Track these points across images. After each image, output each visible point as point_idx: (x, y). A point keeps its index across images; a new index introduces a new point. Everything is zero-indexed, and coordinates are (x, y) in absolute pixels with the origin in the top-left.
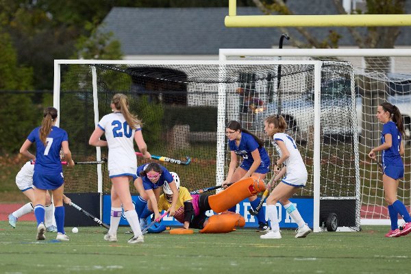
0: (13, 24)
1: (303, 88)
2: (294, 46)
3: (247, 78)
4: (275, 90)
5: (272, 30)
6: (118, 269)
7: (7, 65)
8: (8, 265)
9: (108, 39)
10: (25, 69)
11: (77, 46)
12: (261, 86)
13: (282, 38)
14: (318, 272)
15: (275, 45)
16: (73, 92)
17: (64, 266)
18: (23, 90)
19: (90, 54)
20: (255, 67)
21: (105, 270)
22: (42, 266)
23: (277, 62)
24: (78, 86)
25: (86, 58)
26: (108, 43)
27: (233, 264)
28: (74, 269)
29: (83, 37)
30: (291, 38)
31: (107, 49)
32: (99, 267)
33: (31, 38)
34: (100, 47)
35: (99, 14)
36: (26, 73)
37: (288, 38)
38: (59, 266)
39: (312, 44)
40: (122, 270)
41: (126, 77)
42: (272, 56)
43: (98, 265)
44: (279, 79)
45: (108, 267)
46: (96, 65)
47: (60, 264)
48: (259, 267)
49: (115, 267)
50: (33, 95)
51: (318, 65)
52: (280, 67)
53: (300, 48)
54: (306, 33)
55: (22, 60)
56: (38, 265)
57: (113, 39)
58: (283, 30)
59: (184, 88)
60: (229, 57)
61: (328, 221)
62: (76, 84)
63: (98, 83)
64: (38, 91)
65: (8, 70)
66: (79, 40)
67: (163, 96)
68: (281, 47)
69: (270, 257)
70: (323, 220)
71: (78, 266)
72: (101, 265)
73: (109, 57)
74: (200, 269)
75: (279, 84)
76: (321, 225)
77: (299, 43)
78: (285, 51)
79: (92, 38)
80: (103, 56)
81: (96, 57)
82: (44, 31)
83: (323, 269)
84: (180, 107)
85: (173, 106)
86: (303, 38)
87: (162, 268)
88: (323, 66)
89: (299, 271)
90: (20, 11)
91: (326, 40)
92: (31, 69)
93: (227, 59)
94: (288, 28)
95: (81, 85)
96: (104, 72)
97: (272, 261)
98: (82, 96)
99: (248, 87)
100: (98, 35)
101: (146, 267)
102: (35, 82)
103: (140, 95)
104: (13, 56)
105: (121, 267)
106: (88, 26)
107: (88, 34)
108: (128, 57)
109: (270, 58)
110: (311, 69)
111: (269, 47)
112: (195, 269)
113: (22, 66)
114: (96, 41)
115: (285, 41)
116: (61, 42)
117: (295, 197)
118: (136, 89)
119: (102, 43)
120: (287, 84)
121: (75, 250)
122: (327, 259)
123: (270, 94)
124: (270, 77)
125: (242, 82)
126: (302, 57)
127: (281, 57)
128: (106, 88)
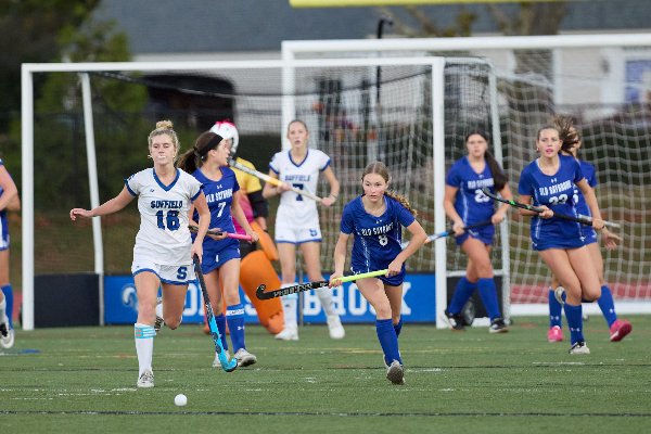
1: (417, 101)
2: (400, 34)
3: (329, 87)
4: (373, 104)
6: (128, 394)
9: (109, 29)
11: (60, 41)
12: (351, 100)
13: (381, 23)
14: (445, 390)
15: (371, 32)
17: (43, 390)
19: (81, 53)
20: (340, 69)
21: (109, 394)
23: (373, 62)
24: (62, 105)
25: (76, 60)
26: (109, 36)
29: (70, 28)
30: (396, 23)
31: (107, 46)
34: (96, 44)
37: (391, 23)
39: (430, 31)
40: (134, 394)
41: (139, 91)
42: (366, 53)
43: (97, 387)
44: (378, 85)
45: (113, 390)
46: (91, 74)
48: (350, 385)
49: (124, 390)
51: (437, 65)
52: (379, 69)
53: (411, 36)
54: (420, 14)
56: (3, 390)
57: (117, 30)
58: (383, 11)
59: (229, 104)
60: (298, 55)
62: (59, 103)
63: (94, 100)
66: (63, 32)
67: (197, 117)
68: (379, 36)
69: (368, 368)
74: (259, 390)
75: (378, 94)
77: (408, 30)
78: (387, 43)
79: (83, 30)
80: (102, 56)
81: (92, 56)
83: (452, 387)
86: (415, 22)
88: (447, 66)
91: (452, 24)
93: (296, 58)
94: (391, 7)
95: (69, 104)
96: (104, 83)
97: (371, 375)
98: (69, 121)
100: (94, 25)
101: (175, 389)
105: (133, 390)
106: (79, 10)
107: (78, 22)
108: (142, 57)
110: (428, 71)
111: (360, 36)
114: (91, 34)
115: (386, 27)
116: (35, 37)
118: (154, 107)
119: (99, 36)
120: (392, 95)
121: (60, 364)
122: (457, 370)
123: (366, 111)
124: (365, 85)
125: (321, 93)
126: (413, 52)
127: (379, 53)
128: (106, 108)
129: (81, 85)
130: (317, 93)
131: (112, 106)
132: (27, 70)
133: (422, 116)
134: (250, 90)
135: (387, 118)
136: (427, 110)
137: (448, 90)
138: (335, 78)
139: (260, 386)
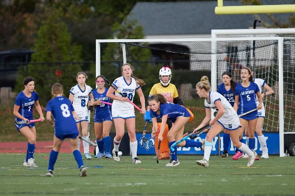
0: (68, 15)
1: (271, 56)
2: (265, 27)
3: (232, 50)
4: (252, 57)
5: (248, 16)
6: (142, 185)
7: (64, 44)
8: (65, 184)
9: (134, 24)
10: (76, 47)
11: (112, 29)
12: (242, 55)
13: (255, 21)
14: (283, 184)
15: (251, 26)
16: (110, 62)
17: (105, 184)
18: (75, 61)
19: (122, 35)
20: (237, 42)
21: (134, 186)
22: (90, 184)
23: (252, 39)
24: (113, 58)
25: (119, 38)
26: (134, 27)
27: (224, 180)
28: (112, 186)
29: (117, 23)
30: (262, 21)
31: (133, 31)
32: (130, 184)
33: (80, 25)
34: (129, 30)
35: (128, 7)
36: (77, 49)
37: (260, 22)
38: (102, 184)
39: (277, 25)
40: (145, 185)
41: (147, 51)
42: (249, 35)
43: (129, 183)
44: (254, 50)
45: (136, 184)
46: (125, 43)
47: (102, 182)
48: (241, 182)
49: (141, 184)
50: (82, 65)
51: (281, 40)
52: (254, 42)
53: (269, 28)
54: (272, 17)
55: (74, 40)
56: (87, 184)
57: (137, 25)
58: (257, 16)
59: (188, 57)
60: (218, 36)
61: (290, 149)
62: (112, 56)
63: (127, 56)
64: (87, 62)
65: (65, 48)
66: (114, 25)
67: (173, 64)
68: (255, 28)
69: (249, 174)
70: (287, 148)
71: (115, 184)
72: (131, 183)
73: (134, 37)
74: (201, 184)
75: (254, 53)
76: (285, 152)
77: (267, 25)
78: (258, 30)
79: (123, 24)
80: (131, 36)
81: (126, 37)
82: (89, 19)
83: (287, 183)
84: (185, 71)
85: (181, 70)
86: (271, 21)
87: (173, 184)
88: (285, 40)
89: (270, 184)
90: (72, 6)
91: (287, 22)
92: (81, 46)
93: (217, 37)
94: (260, 14)
95: (116, 57)
96: (132, 48)
97: (251, 178)
98: (117, 65)
99: (232, 56)
100: (127, 22)
101: (163, 183)
102: (83, 56)
103: (157, 63)
104: (68, 37)
105: (145, 184)
106: (121, 15)
107: (121, 20)
108: (148, 37)
109: (247, 36)
110: (276, 43)
111: (247, 28)
112: (197, 184)
113: (74, 44)
114: (126, 26)
115: (257, 23)
116: (101, 27)
117: (267, 132)
118: (154, 59)
119: (130, 27)
120: (260, 53)
121: (112, 172)
122: (289, 175)
123: (248, 60)
124: (248, 49)
125: (228, 53)
126: (270, 34)
127: (254, 35)
128: (133, 59)
129: (122, 49)
130: (226, 53)
131: (136, 58)
132: (98, 42)
133: (273, 63)
135: (258, 64)
136: (276, 60)
137: (285, 51)
138: (234, 46)
139: (201, 183)
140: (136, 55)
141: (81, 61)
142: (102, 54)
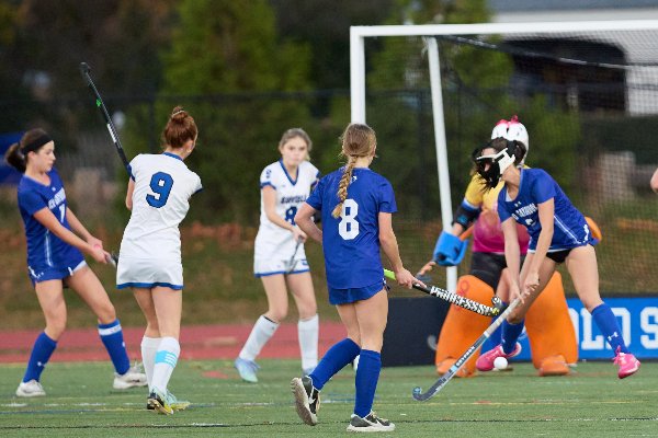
16: (392, 93)
18: (290, 90)
19: (425, 13)
24: (403, 80)
25: (419, 21)
36: (295, 55)
41: (499, 58)
46: (439, 38)
55: (287, 31)
59: (619, 77)
62: (399, 77)
63: (444, 72)
64: (324, 93)
65: (259, 52)
80: (453, 17)
81: (439, 17)
85: (600, 115)
92: (307, 48)
95: (412, 77)
96: (456, 50)
98: (412, 101)
102: (314, 75)
103: (530, 94)
104: (267, 22)
108: (504, 17)
113: (287, 40)
118: (523, 82)
128: (458, 81)
129: (427, 52)
131: (466, 80)
132: (358, 34)
134: (646, 59)
140: (467, 71)
141: (308, 90)
142: (369, 68)
